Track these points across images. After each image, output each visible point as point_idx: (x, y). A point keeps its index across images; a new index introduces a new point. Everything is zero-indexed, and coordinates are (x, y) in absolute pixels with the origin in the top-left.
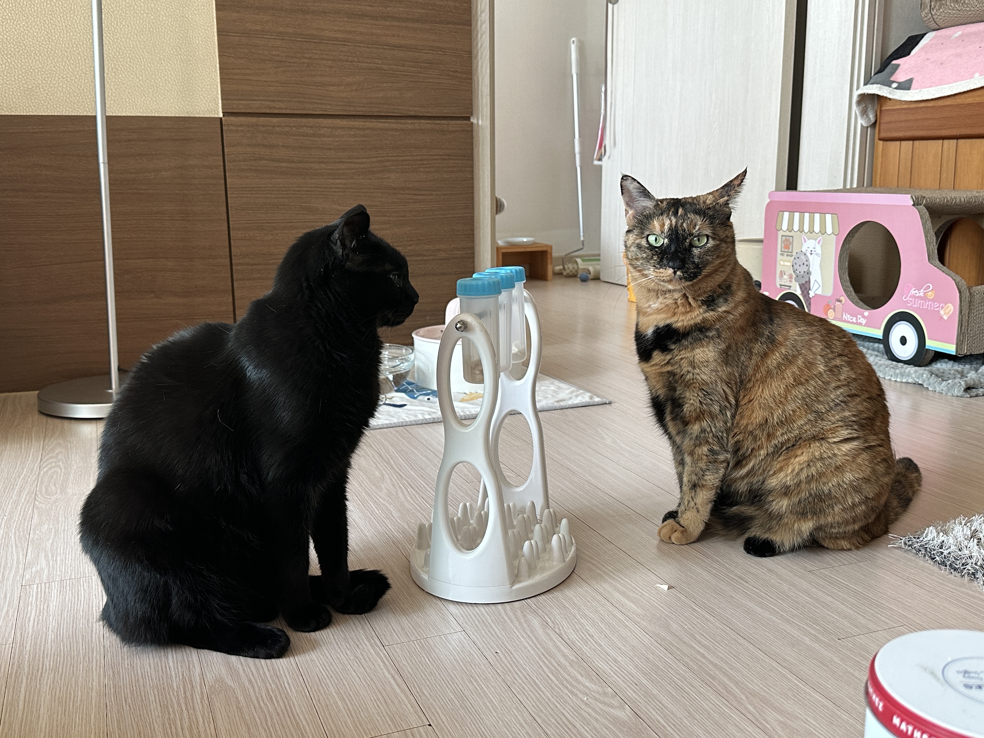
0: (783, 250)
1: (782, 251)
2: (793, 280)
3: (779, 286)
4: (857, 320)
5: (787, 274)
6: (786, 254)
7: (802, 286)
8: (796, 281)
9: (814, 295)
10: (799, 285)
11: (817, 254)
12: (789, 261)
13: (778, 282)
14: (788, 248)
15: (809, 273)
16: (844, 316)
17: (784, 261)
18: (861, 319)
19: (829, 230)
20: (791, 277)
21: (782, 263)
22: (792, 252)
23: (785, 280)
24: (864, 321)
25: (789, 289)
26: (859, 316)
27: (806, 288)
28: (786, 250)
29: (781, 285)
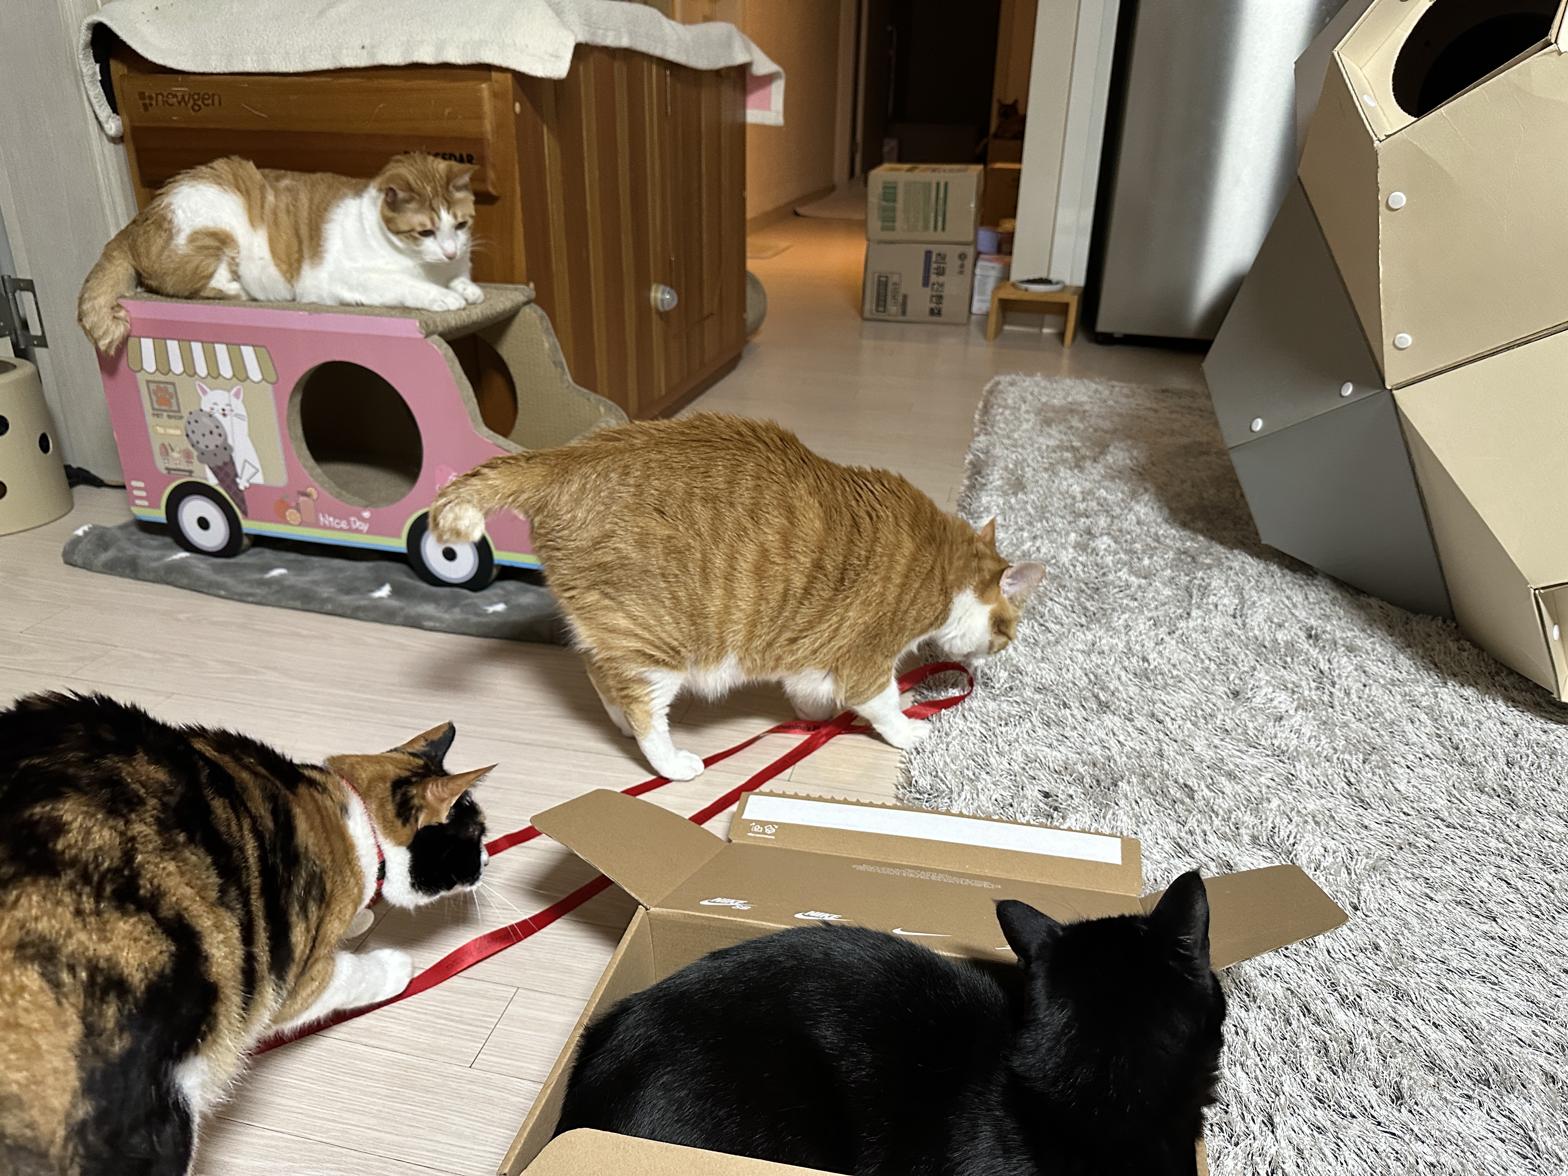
0: (156, 406)
1: (153, 409)
2: (195, 460)
3: (165, 472)
4: (349, 523)
5: (178, 449)
6: (165, 414)
7: (216, 472)
8: (201, 461)
9: (247, 485)
10: (211, 468)
11: (238, 416)
12: (177, 428)
13: (161, 465)
14: (170, 405)
15: (227, 448)
16: (322, 519)
17: (165, 427)
18: (358, 523)
19: (255, 374)
20: (188, 455)
21: (161, 430)
22: (179, 411)
23: (176, 459)
24: (365, 527)
25: (190, 476)
26: (352, 519)
27: (227, 474)
28: (164, 408)
29: (167, 469)
